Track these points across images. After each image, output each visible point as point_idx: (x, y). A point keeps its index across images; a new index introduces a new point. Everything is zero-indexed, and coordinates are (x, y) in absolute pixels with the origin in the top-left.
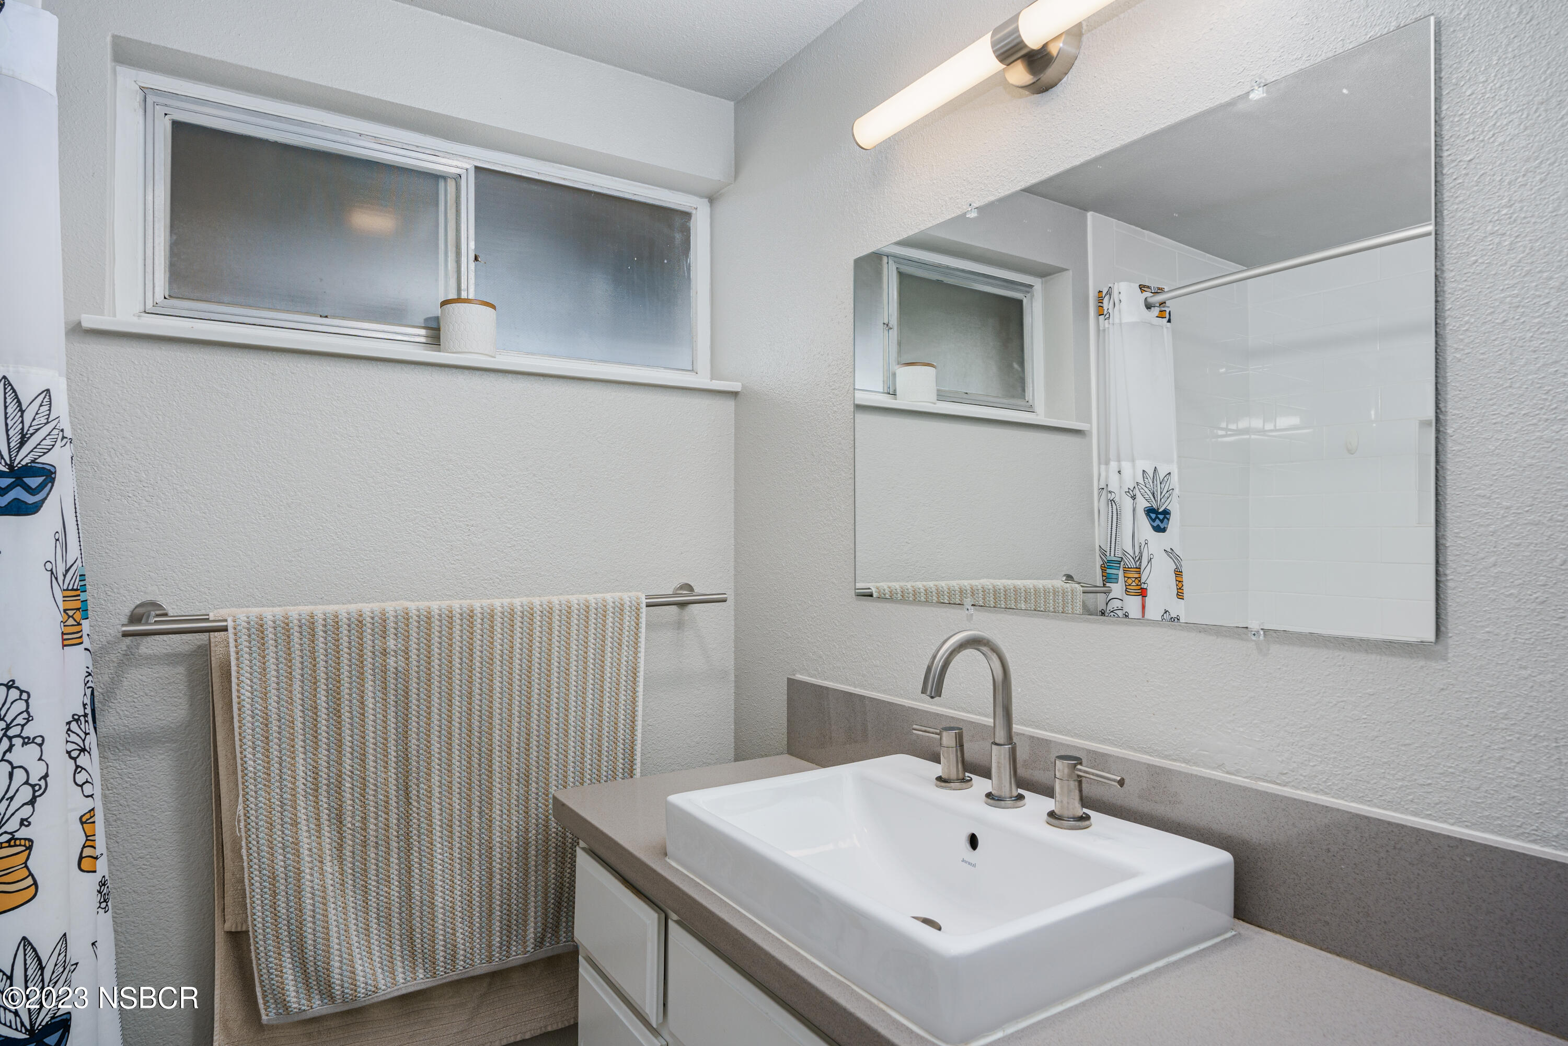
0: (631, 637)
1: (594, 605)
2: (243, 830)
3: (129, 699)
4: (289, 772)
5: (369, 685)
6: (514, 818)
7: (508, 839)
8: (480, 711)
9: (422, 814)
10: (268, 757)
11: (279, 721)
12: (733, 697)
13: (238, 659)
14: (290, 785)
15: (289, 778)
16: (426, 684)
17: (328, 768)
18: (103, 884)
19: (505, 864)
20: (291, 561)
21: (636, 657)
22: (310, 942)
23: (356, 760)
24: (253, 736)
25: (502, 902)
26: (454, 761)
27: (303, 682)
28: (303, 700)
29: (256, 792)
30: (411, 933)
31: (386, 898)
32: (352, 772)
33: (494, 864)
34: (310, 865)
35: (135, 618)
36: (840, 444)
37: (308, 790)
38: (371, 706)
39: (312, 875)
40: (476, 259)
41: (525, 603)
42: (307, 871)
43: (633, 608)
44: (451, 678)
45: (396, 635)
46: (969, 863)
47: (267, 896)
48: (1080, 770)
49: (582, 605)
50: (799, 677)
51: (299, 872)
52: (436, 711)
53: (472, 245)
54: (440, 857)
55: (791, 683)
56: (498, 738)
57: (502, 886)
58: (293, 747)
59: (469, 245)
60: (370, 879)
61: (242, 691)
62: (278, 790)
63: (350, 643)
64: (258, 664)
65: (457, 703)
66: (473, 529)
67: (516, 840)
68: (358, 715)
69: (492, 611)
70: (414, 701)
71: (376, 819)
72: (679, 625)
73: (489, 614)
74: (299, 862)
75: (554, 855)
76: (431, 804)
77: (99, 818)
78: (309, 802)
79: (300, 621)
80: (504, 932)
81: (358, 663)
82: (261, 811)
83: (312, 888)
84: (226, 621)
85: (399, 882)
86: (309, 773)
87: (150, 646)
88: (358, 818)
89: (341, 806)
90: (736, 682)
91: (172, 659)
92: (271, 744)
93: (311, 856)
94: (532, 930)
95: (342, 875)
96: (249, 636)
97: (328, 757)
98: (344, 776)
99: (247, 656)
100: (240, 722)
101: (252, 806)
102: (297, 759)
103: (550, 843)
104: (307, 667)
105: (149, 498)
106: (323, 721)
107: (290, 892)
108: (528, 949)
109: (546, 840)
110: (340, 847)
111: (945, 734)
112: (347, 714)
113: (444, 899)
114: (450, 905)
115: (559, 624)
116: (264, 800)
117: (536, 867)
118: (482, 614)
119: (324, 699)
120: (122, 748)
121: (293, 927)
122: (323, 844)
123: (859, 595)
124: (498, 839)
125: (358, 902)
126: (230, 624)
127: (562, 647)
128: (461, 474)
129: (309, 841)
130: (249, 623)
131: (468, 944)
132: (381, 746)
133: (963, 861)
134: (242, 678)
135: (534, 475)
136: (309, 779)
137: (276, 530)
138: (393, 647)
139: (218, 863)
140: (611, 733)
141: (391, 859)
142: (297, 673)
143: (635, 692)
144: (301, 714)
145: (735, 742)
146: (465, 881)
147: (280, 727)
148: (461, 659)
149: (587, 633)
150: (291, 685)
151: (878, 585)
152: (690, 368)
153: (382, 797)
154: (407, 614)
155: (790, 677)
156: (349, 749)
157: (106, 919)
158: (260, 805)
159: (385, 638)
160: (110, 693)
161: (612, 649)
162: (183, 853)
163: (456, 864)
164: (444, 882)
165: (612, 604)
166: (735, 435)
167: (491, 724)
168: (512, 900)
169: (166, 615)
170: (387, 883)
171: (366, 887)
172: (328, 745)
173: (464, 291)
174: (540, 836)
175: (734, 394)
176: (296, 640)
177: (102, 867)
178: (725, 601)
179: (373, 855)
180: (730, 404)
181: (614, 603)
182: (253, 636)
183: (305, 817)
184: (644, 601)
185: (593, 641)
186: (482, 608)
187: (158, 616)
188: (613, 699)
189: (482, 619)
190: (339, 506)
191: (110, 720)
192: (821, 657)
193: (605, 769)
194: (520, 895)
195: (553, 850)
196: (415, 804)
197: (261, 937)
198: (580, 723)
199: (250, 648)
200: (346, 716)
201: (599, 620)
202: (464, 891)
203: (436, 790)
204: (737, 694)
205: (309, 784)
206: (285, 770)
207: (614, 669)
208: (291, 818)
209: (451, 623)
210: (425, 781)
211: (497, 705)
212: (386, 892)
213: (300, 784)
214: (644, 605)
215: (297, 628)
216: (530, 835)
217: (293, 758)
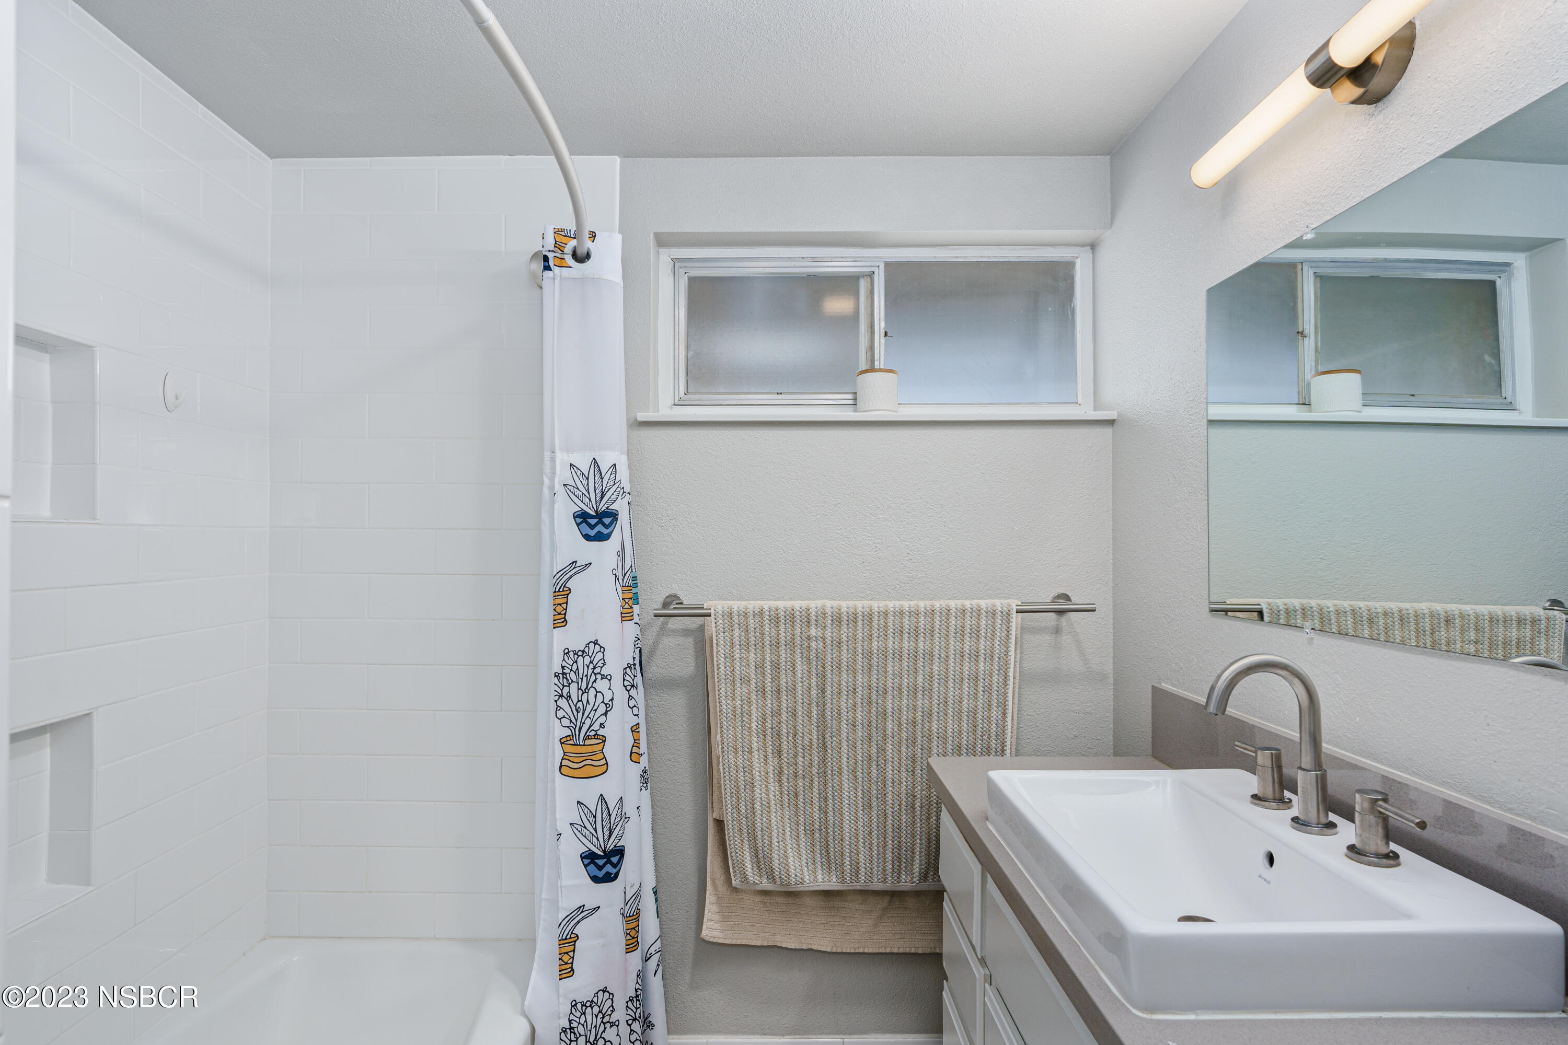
0: (1003, 638)
1: (969, 609)
2: (720, 751)
3: (663, 657)
4: (747, 716)
5: (798, 661)
6: (904, 774)
7: (898, 790)
8: (877, 688)
9: (835, 759)
10: (734, 704)
11: (741, 680)
12: (1112, 699)
13: (717, 636)
14: (747, 725)
15: (747, 720)
16: (837, 663)
17: (772, 717)
18: (645, 772)
19: (896, 809)
20: (754, 569)
21: (1007, 655)
22: (759, 836)
23: (790, 713)
24: (726, 689)
25: (893, 838)
26: (857, 723)
27: (756, 654)
28: (756, 667)
29: (727, 727)
30: (827, 846)
31: (810, 816)
32: (787, 722)
33: (887, 807)
34: (760, 783)
35: (665, 605)
36: (1196, 467)
37: (759, 730)
38: (800, 675)
39: (761, 790)
40: (886, 334)
41: (912, 605)
42: (758, 786)
43: (1004, 613)
44: (855, 661)
45: (816, 625)
46: (1265, 880)
47: (734, 799)
48: (1381, 807)
49: (959, 609)
50: (1165, 686)
51: (753, 786)
52: (845, 684)
53: (883, 324)
54: (847, 794)
55: (1156, 690)
56: (891, 709)
57: (893, 826)
58: (749, 699)
59: (880, 325)
60: (799, 801)
61: (720, 657)
62: (740, 728)
63: (786, 629)
64: (729, 640)
65: (860, 680)
66: (879, 546)
67: (905, 791)
68: (791, 681)
69: (887, 611)
70: (829, 675)
71: (803, 758)
72: (1057, 631)
73: (884, 613)
74: (753, 780)
75: (935, 809)
76: (840, 753)
77: (643, 729)
78: (759, 739)
79: (754, 612)
80: (895, 862)
81: (791, 644)
82: (730, 740)
83: (761, 799)
84: (710, 609)
85: (819, 807)
86: (759, 718)
87: (675, 623)
88: (791, 755)
89: (780, 745)
90: (1114, 685)
91: (686, 632)
92: (736, 695)
93: (760, 777)
94: (918, 865)
95: (781, 794)
96: (723, 621)
97: (772, 709)
98: (782, 724)
99: (722, 634)
100: (718, 678)
101: (725, 736)
102: (752, 707)
103: (932, 799)
104: (758, 644)
105: (672, 527)
106: (769, 683)
107: (747, 799)
108: (915, 880)
109: (929, 796)
110: (780, 774)
111: (1259, 753)
112: (784, 680)
113: (850, 826)
114: (855, 831)
115: (940, 624)
116: (732, 733)
117: (921, 816)
118: (879, 613)
119: (769, 667)
120: (659, 688)
121: (749, 824)
122: (769, 770)
123: (1213, 610)
124: (891, 789)
125: (792, 816)
126: (712, 612)
127: (942, 643)
128: (870, 504)
129: (759, 766)
130: (723, 612)
131: (868, 865)
132: (807, 705)
133: (1260, 876)
134: (719, 649)
135: (927, 503)
136: (759, 722)
137: (745, 548)
138: (814, 634)
139: (709, 771)
140: (985, 717)
141: (814, 789)
142: (752, 648)
143: (1006, 685)
144: (755, 677)
145: (1114, 740)
146: (866, 816)
147: (741, 684)
148: (863, 646)
149: (963, 632)
150: (748, 656)
151: (1271, 601)
152: (1074, 401)
153: (807, 743)
154: (824, 610)
155: (1156, 685)
156: (785, 705)
157: (646, 794)
158: (730, 736)
159: (809, 627)
160: (652, 652)
161: (985, 647)
162: (692, 761)
163: (859, 802)
164: (850, 813)
165: (985, 609)
166: (1113, 458)
167: (885, 698)
168: (902, 839)
169: (681, 603)
170: (811, 806)
171: (797, 806)
172: (772, 700)
173: (877, 361)
174: (923, 792)
175: (1111, 422)
176: (752, 625)
177: (644, 760)
178: (1095, 611)
179: (801, 784)
180: (1108, 431)
181: (987, 608)
182: (726, 621)
183: (757, 749)
184: (1015, 608)
185: (968, 639)
186: (879, 608)
187: (677, 604)
188: (986, 688)
189: (879, 617)
190: (785, 530)
191: (655, 669)
192: (1181, 669)
193: (979, 746)
194: (909, 836)
195: (935, 805)
196: (829, 751)
197: (730, 826)
198: (957, 706)
199: (724, 629)
200: (783, 681)
201: (973, 622)
202: (866, 824)
203: (844, 743)
204: (1115, 697)
205: (759, 726)
206: (744, 714)
207: (987, 664)
208: (748, 748)
209: (856, 619)
210: (836, 736)
211: (890, 684)
212: (810, 812)
213: (754, 725)
214: (1014, 611)
215: (752, 617)
216: (916, 790)
217: (750, 707)
